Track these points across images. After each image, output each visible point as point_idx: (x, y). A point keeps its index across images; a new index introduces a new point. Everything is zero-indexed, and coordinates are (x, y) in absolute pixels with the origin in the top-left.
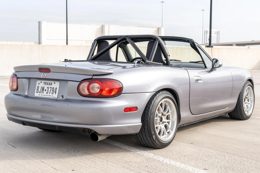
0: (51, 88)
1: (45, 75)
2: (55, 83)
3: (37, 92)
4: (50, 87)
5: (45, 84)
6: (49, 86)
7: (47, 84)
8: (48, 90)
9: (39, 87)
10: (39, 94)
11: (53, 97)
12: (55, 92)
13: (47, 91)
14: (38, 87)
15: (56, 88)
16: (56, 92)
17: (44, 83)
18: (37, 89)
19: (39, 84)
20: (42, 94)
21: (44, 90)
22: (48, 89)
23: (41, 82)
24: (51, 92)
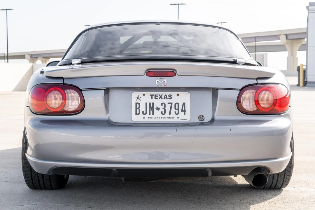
0: (171, 104)
1: (165, 81)
2: (178, 95)
3: (136, 114)
4: (169, 103)
5: (155, 98)
6: (166, 101)
7: (159, 97)
8: (164, 108)
9: (139, 104)
10: (144, 116)
11: (179, 120)
12: (182, 111)
13: (162, 110)
14: (136, 103)
15: (184, 104)
16: (185, 111)
17: (152, 95)
18: (136, 108)
19: (138, 98)
20: (151, 116)
21: (155, 107)
22: (163, 106)
23: (144, 95)
24: (173, 110)
